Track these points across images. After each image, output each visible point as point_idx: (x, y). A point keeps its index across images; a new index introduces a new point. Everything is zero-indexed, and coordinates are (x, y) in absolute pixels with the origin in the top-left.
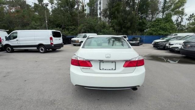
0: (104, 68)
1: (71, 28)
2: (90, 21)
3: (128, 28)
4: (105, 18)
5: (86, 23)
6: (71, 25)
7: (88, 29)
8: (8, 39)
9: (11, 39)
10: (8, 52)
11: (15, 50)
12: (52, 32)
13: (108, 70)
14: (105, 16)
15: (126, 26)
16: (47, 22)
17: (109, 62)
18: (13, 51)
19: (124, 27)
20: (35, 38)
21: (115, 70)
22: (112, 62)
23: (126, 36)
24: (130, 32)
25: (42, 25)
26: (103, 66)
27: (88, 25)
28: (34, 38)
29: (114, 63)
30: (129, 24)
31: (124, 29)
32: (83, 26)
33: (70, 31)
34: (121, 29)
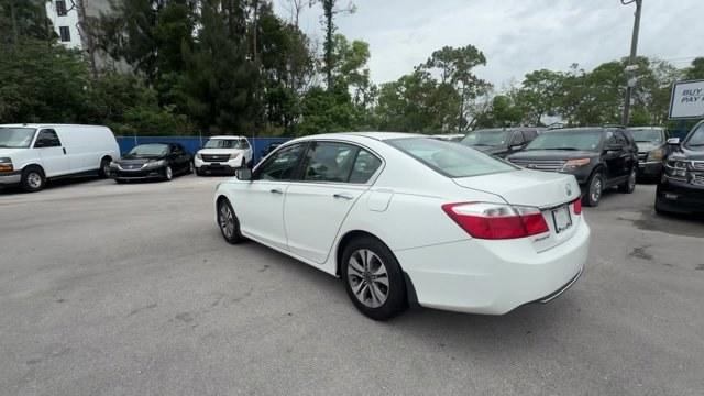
4: (110, 58)
5: (18, 67)
14: (110, 50)
21: (571, 224)
23: (246, 138)
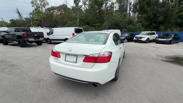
0: (68, 61)
1: (97, 25)
2: (115, 17)
3: (161, 23)
4: (134, 13)
5: (111, 20)
6: (98, 23)
7: (112, 26)
8: (48, 34)
9: (50, 35)
10: (48, 44)
11: (52, 43)
12: (75, 29)
13: (70, 62)
14: (134, 11)
15: (158, 20)
16: (78, 20)
17: (72, 55)
18: (51, 43)
19: (155, 22)
20: (64, 33)
21: (76, 63)
22: (75, 56)
23: (155, 32)
24: (162, 27)
25: (75, 24)
26: (68, 58)
27: (113, 21)
28: (62, 33)
29: (76, 57)
30: (161, 18)
31: (154, 24)
32: (108, 23)
33: (96, 28)
34: (151, 24)
